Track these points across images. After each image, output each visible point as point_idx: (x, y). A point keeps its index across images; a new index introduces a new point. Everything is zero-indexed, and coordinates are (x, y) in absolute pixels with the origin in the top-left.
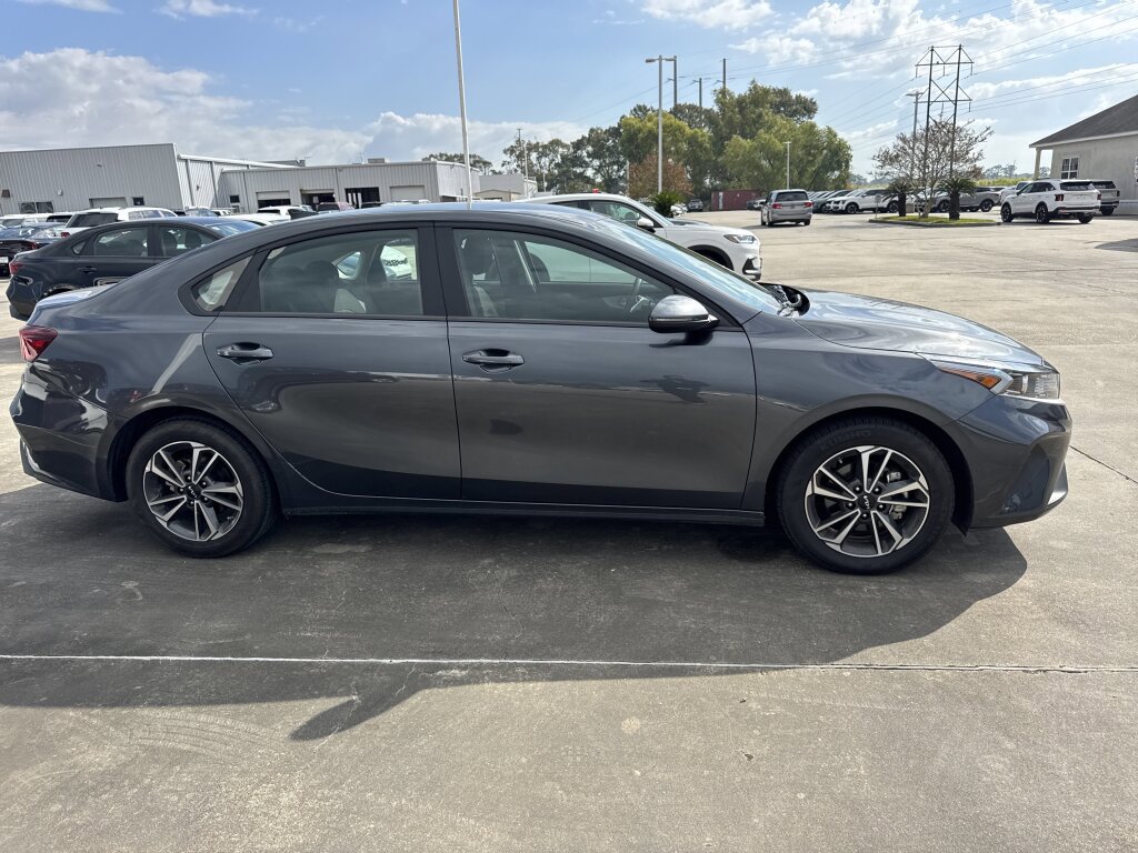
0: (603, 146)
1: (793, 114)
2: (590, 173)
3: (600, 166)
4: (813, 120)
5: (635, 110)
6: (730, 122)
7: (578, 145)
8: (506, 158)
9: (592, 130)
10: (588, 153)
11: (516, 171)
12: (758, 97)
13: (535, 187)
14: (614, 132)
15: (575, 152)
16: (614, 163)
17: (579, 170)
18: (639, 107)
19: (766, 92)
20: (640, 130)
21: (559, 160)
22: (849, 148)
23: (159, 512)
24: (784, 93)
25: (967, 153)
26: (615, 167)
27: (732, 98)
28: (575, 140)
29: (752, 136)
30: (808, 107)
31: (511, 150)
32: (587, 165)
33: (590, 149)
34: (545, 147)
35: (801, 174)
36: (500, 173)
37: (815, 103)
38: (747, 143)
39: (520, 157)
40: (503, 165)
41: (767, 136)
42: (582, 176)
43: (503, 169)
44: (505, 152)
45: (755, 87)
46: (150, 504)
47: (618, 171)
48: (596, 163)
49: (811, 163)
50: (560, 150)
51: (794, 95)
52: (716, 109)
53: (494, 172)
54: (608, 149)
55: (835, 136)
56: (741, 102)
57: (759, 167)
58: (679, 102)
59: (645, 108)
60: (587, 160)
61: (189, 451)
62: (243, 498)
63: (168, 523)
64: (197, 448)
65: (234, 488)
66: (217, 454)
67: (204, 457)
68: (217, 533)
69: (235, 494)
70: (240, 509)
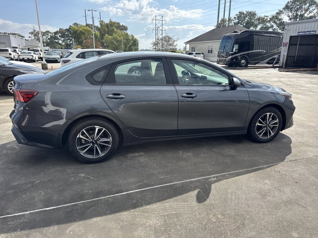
0: (64, 34)
1: (122, 30)
2: (60, 42)
3: (64, 40)
4: (127, 32)
5: (74, 24)
6: (104, 30)
7: (56, 33)
8: (30, 35)
9: (60, 29)
10: (59, 36)
11: (34, 40)
12: (112, 24)
14: (68, 30)
15: (55, 35)
16: (68, 40)
17: (57, 41)
18: (75, 23)
19: (114, 23)
20: (77, 30)
21: (49, 37)
22: (138, 41)
23: (80, 150)
24: (118, 23)
25: (173, 44)
26: (69, 41)
27: (104, 24)
28: (54, 31)
29: (111, 35)
30: (125, 28)
31: (32, 33)
32: (59, 40)
33: (60, 34)
34: (44, 33)
35: (126, 47)
36: (28, 40)
37: (127, 27)
38: (110, 37)
39: (35, 35)
40: (29, 38)
41: (116, 35)
42: (58, 43)
43: (29, 39)
44: (30, 33)
46: (78, 148)
47: (70, 42)
48: (62, 39)
49: (128, 44)
50: (49, 34)
51: (121, 24)
52: (99, 26)
53: (26, 40)
54: (66, 35)
55: (134, 37)
56: (107, 25)
57: (114, 44)
58: (87, 23)
59: (77, 24)
60: (59, 38)
61: (95, 129)
62: (112, 142)
63: (84, 154)
64: (97, 128)
65: (109, 139)
66: (104, 129)
67: (100, 131)
68: (101, 154)
69: (109, 141)
70: (111, 146)
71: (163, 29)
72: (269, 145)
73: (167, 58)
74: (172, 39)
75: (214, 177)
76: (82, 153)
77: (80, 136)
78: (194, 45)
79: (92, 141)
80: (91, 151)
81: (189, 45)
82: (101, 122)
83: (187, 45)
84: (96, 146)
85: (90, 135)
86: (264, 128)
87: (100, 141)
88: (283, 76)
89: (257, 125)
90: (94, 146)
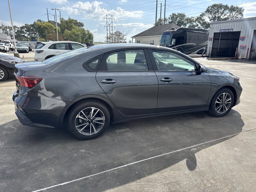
0: (29, 29)
1: (79, 26)
2: (26, 35)
3: (29, 34)
4: (83, 28)
5: (38, 20)
6: (64, 26)
7: (22, 28)
9: (26, 24)
10: (25, 30)
11: (2, 33)
12: (71, 21)
13: (10, 38)
14: (32, 26)
15: (21, 30)
16: (33, 33)
17: (23, 34)
18: (39, 20)
19: (72, 20)
20: (41, 26)
21: (16, 31)
22: (93, 35)
23: (78, 129)
24: (76, 21)
26: (34, 34)
27: (64, 21)
28: (21, 26)
29: (70, 30)
30: (82, 25)
31: (1, 28)
32: (25, 33)
33: (26, 29)
34: (11, 27)
35: (83, 39)
37: (83, 24)
38: (70, 32)
39: (3, 29)
41: (74, 30)
42: (24, 36)
45: (70, 19)
46: (76, 127)
47: (34, 35)
48: (28, 33)
49: (85, 37)
50: (16, 29)
51: (78, 21)
52: (60, 23)
54: (31, 30)
55: (89, 32)
56: (66, 22)
57: (72, 37)
58: (49, 20)
59: (41, 20)
60: (25, 32)
61: (91, 109)
62: (105, 121)
63: (81, 132)
64: (93, 109)
65: (102, 118)
66: (99, 110)
67: (95, 111)
68: (96, 132)
69: (103, 120)
70: (104, 124)
71: (113, 26)
72: (225, 118)
73: (147, 49)
74: (122, 34)
75: (194, 148)
76: (80, 131)
77: (78, 116)
78: (139, 39)
79: (89, 120)
80: (87, 129)
81: (135, 39)
82: (96, 104)
83: (133, 39)
84: (92, 125)
85: (87, 115)
86: (221, 105)
87: (95, 120)
88: (212, 63)
89: (216, 103)
90: (90, 124)
